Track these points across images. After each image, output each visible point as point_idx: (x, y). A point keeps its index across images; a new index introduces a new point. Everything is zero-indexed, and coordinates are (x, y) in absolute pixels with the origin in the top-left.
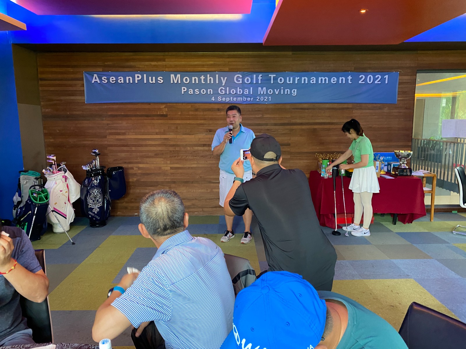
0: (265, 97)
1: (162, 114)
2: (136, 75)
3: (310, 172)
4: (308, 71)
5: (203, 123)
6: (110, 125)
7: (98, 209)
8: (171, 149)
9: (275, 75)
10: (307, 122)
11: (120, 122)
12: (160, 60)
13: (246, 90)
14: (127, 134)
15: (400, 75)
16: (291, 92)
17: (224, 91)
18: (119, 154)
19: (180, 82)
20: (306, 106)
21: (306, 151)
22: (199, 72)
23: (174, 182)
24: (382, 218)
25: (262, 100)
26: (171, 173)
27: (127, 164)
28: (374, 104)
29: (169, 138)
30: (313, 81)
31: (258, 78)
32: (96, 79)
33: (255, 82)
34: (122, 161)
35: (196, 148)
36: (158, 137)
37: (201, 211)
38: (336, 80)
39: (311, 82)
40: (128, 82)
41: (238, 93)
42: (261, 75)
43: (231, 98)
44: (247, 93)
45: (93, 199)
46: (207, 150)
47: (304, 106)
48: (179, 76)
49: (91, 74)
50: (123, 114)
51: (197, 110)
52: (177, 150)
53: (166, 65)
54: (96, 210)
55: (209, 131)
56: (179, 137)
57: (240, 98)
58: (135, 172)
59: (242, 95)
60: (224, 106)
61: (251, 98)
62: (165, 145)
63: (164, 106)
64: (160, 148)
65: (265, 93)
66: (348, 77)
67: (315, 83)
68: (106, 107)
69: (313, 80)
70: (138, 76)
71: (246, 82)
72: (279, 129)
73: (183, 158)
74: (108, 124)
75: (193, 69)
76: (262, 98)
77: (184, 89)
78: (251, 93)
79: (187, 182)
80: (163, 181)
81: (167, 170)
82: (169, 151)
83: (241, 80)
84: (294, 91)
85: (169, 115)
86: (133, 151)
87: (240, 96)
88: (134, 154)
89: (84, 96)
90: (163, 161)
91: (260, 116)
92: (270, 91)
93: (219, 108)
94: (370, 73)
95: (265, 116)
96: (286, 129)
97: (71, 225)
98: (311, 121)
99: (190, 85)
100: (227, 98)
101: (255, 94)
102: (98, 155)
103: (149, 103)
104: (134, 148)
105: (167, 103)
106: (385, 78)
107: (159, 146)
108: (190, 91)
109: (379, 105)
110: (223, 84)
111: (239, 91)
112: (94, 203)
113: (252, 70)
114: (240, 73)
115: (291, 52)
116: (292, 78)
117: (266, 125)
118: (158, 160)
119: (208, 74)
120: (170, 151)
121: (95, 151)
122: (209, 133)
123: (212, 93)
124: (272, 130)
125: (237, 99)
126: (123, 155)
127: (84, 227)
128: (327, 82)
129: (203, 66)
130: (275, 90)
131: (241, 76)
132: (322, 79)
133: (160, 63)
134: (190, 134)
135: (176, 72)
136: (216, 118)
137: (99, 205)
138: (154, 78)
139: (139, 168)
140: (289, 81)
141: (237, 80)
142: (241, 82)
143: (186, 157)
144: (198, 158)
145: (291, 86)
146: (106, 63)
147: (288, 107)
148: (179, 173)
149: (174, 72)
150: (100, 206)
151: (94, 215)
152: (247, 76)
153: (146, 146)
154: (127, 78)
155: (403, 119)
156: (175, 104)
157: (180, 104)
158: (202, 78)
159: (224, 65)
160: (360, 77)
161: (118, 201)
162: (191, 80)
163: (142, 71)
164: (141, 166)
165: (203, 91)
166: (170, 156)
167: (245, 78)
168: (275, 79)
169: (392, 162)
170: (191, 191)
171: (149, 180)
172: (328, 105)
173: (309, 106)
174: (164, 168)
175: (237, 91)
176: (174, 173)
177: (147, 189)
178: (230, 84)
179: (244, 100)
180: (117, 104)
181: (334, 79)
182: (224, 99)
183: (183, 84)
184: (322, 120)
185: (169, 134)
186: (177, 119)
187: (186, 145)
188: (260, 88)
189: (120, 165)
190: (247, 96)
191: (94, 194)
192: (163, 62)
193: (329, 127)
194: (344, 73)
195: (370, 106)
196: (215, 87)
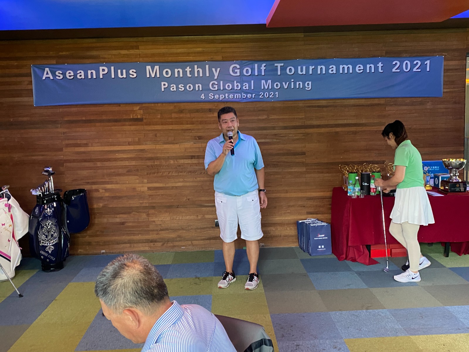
0: (271, 93)
1: (136, 117)
2: (101, 68)
3: (332, 189)
4: (325, 58)
5: (190, 128)
6: (68, 135)
7: (53, 247)
8: (149, 163)
9: (282, 64)
10: (326, 123)
11: (80, 129)
12: (132, 48)
13: (246, 85)
14: (90, 145)
15: (446, 59)
16: (304, 85)
17: (216, 86)
18: (79, 172)
19: (158, 76)
20: (325, 103)
21: (326, 161)
22: (182, 63)
23: (153, 208)
24: (430, 248)
25: (266, 96)
26: (148, 195)
27: (90, 185)
28: (414, 99)
29: (145, 149)
30: (332, 71)
31: (261, 68)
32: (47, 74)
33: (256, 74)
34: (84, 181)
35: (182, 161)
36: (131, 147)
37: (190, 245)
38: (362, 68)
39: (330, 71)
40: (90, 77)
41: (236, 88)
42: (265, 64)
43: (227, 95)
44: (247, 88)
45: (46, 234)
46: (196, 163)
47: (322, 103)
48: (157, 67)
49: (41, 69)
50: (84, 119)
51: (181, 111)
52: (156, 165)
53: (139, 54)
54: (50, 248)
55: (198, 139)
56: (158, 147)
57: (238, 95)
58: (100, 196)
59: (240, 90)
60: (217, 105)
61: (252, 94)
62: (142, 159)
63: (138, 108)
64: (134, 163)
65: (270, 88)
66: (378, 64)
67: (335, 72)
68: (61, 110)
69: (333, 69)
70: (103, 69)
71: (245, 73)
72: (290, 134)
73: (165, 175)
74: (64, 133)
75: (175, 58)
76: (266, 94)
77: (164, 85)
78: (252, 88)
79: (170, 207)
80: (138, 206)
81: (143, 192)
82: (145, 166)
83: (238, 71)
84: (308, 84)
85: (145, 119)
86: (99, 167)
87: (237, 92)
88: (99, 171)
89: (33, 96)
90: (138, 179)
91: (265, 117)
92: (277, 85)
93: (210, 108)
94: (406, 58)
95: (272, 118)
96: (299, 133)
97: (17, 269)
98: (332, 122)
99: (171, 80)
100: (221, 96)
101: (258, 89)
102: (52, 174)
103: (119, 105)
104: (99, 164)
105: (142, 103)
106: (427, 64)
107: (132, 161)
108: (173, 87)
109: (420, 99)
110: (216, 78)
111: (237, 86)
112: (47, 239)
113: (253, 58)
114: (237, 62)
115: (303, 34)
116: (304, 68)
117: (274, 128)
118: (132, 178)
119: (196, 65)
120: (148, 166)
121: (48, 169)
122: (198, 141)
123: (201, 89)
124: (281, 135)
125: (234, 96)
126: (85, 173)
127: (34, 272)
128: (351, 71)
129: (188, 54)
130: (284, 83)
131: (238, 67)
132: (343, 67)
133: (132, 52)
134: (173, 143)
135: (153, 64)
136: (207, 121)
137: (54, 242)
138: (124, 71)
139: (106, 190)
140: (302, 71)
141: (233, 71)
142: (238, 74)
143: (169, 174)
144: (185, 174)
145: (304, 78)
146: (61, 53)
147: (301, 105)
148: (159, 195)
149: (150, 62)
150: (56, 243)
151: (48, 256)
152: (246, 66)
153: (116, 160)
154: (89, 72)
155: (451, 117)
156: (153, 105)
157: (159, 105)
158: (188, 69)
159: (215, 53)
160: (394, 63)
161: (79, 235)
162: (173, 73)
163: (108, 63)
164: (109, 186)
165: (190, 87)
166: (147, 173)
167: (243, 69)
168: (283, 69)
169: (439, 174)
170: (176, 218)
171: (120, 206)
172: (353, 101)
173: (328, 103)
174: (139, 188)
175: (233, 86)
176: (152, 195)
177: (117, 217)
178: (224, 76)
179: (243, 97)
180: (76, 106)
181: (359, 67)
182: (217, 97)
183: (162, 78)
184: (345, 121)
185: (146, 144)
186: (156, 124)
187: (168, 157)
188: (263, 82)
189: (82, 187)
190: (246, 92)
191: (47, 227)
192: (136, 50)
193: (355, 130)
194: (372, 58)
195: (408, 101)
196: (205, 81)
